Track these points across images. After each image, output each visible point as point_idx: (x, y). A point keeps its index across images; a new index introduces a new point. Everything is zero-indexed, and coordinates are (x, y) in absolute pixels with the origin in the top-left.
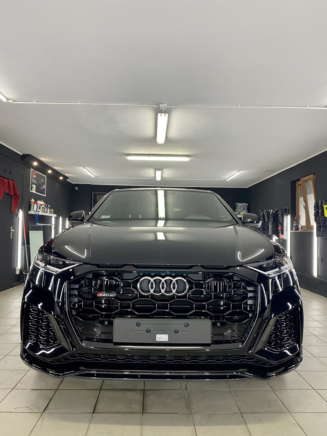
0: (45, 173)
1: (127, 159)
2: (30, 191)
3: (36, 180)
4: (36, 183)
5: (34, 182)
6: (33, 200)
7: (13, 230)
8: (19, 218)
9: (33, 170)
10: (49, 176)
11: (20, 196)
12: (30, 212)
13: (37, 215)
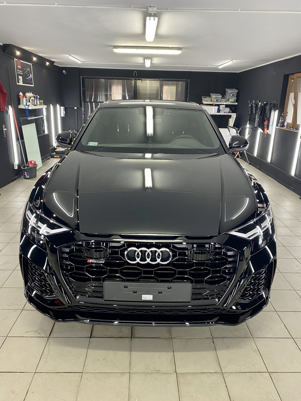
0: (30, 61)
1: (114, 51)
2: (18, 84)
3: (21, 71)
4: (22, 74)
5: (19, 73)
6: (21, 94)
7: (6, 129)
8: (9, 115)
9: (17, 60)
10: (34, 63)
11: (7, 93)
12: (20, 107)
13: (27, 109)
